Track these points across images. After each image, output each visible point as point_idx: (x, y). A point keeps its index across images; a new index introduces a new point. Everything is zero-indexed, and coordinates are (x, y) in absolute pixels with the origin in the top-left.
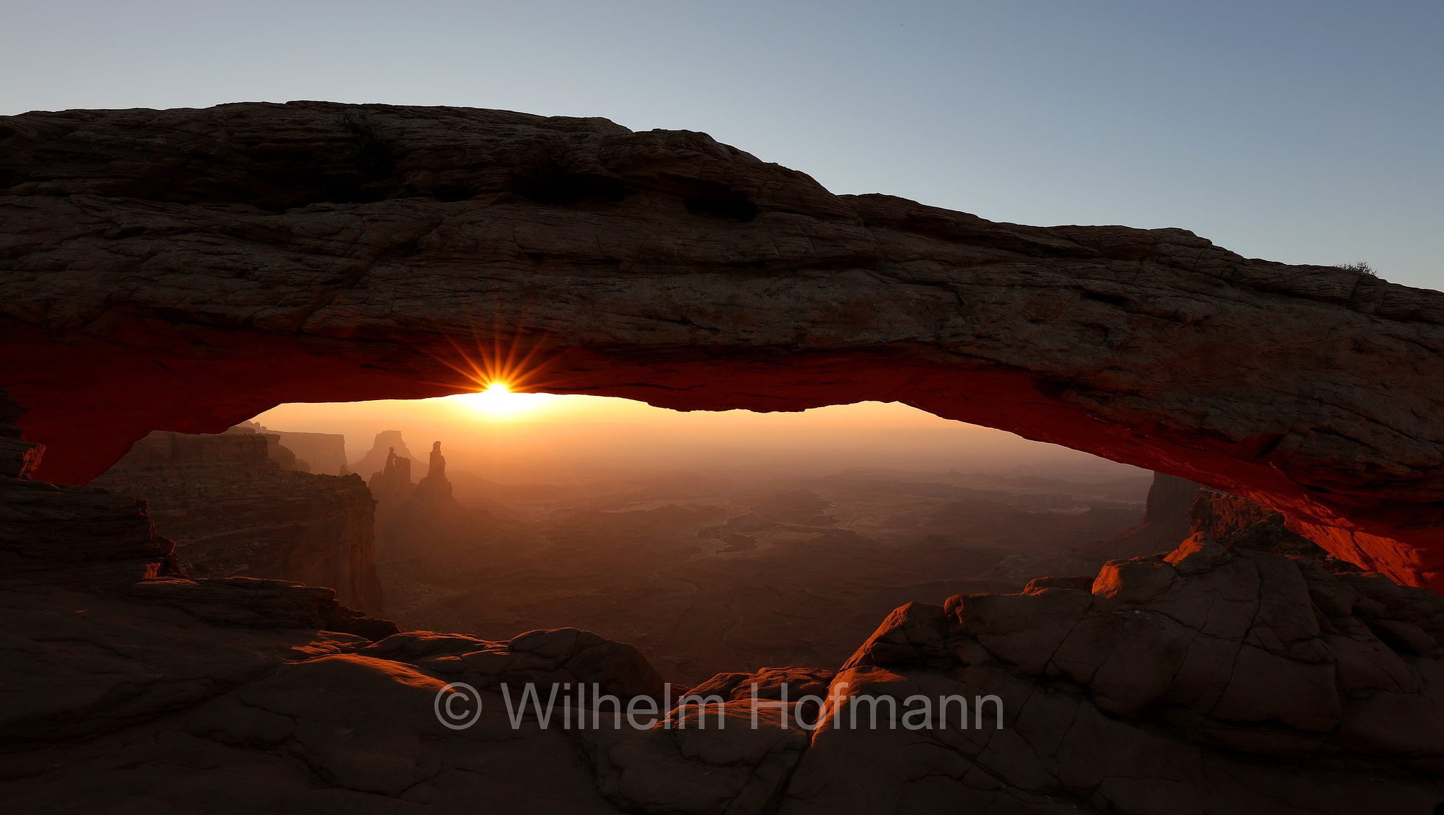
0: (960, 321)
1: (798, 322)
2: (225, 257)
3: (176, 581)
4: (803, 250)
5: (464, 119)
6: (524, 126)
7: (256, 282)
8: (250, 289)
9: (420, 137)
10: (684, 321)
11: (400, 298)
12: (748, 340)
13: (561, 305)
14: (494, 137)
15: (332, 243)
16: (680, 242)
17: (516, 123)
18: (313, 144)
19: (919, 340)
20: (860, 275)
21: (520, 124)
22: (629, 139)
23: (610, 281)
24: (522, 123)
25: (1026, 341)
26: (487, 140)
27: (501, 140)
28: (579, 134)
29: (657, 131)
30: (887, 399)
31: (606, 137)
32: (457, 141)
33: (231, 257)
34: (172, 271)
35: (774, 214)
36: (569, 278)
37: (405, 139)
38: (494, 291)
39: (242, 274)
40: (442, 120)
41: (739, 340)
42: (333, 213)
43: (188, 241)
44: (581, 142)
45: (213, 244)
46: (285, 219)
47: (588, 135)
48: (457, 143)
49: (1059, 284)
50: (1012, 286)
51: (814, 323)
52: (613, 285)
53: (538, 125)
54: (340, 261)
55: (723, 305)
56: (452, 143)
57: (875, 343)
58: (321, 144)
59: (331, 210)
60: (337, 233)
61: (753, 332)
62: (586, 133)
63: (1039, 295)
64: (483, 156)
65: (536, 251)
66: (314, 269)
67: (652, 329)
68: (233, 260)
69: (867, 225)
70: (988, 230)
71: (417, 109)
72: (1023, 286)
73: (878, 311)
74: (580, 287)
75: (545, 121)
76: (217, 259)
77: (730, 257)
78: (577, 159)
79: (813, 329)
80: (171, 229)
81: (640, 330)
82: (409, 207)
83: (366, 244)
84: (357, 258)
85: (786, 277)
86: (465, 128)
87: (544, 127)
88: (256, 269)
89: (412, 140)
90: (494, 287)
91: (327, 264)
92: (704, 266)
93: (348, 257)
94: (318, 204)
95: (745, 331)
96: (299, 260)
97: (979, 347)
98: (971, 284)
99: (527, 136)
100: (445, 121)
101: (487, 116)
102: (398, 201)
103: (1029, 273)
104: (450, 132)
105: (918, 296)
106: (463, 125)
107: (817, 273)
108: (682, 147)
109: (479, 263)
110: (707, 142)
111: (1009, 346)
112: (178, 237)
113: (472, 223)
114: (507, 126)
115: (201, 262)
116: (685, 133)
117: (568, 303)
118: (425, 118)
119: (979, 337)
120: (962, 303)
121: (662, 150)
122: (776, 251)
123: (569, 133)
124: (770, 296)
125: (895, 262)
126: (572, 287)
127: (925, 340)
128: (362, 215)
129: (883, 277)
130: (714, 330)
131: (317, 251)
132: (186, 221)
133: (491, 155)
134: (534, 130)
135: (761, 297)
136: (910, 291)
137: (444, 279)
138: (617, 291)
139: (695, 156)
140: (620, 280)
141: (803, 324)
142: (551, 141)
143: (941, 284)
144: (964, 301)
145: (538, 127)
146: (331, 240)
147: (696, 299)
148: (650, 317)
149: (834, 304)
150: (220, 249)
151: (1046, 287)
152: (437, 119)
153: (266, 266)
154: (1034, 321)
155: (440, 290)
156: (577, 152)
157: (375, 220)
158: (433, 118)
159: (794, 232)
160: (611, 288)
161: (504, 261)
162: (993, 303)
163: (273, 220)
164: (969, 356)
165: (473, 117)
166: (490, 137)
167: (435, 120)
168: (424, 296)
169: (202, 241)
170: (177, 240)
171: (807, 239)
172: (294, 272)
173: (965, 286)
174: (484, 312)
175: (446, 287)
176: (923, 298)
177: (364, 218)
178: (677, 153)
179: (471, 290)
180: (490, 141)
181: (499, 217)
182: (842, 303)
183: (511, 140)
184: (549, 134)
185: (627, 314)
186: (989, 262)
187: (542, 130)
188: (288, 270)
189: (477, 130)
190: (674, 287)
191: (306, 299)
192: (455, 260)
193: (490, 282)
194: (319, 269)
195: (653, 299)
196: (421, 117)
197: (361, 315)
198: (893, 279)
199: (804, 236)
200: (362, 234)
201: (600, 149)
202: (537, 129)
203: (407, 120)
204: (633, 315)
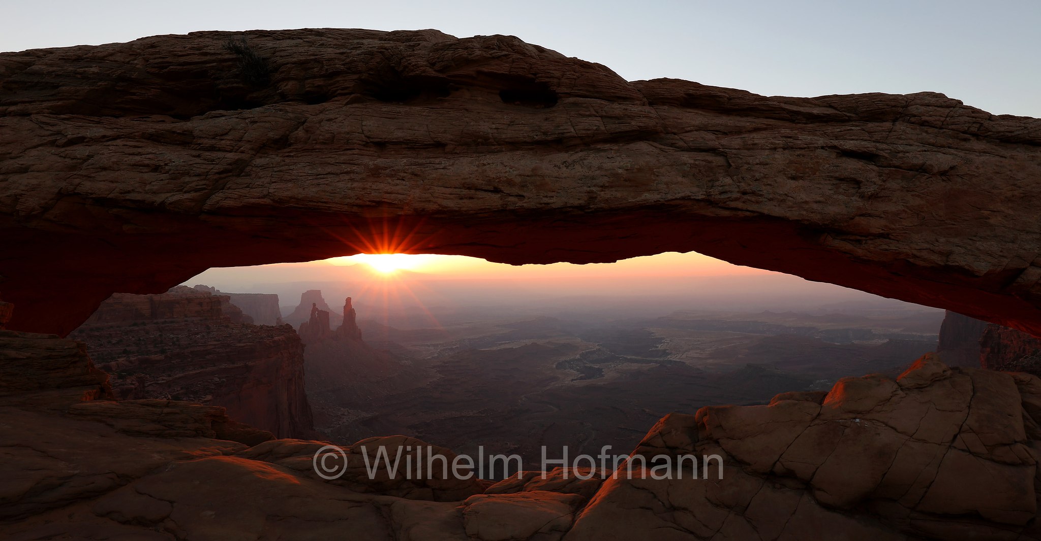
0: (728, 180)
1: (589, 187)
2: (143, 156)
4: (595, 128)
5: (322, 38)
6: (369, 40)
7: (167, 175)
8: (162, 180)
9: (288, 54)
10: (496, 191)
11: (275, 182)
12: (548, 204)
13: (398, 182)
14: (345, 51)
15: (223, 142)
16: (494, 126)
18: (208, 65)
19: (692, 198)
20: (643, 146)
21: (364, 38)
22: (451, 45)
23: (437, 161)
25: (786, 195)
26: (340, 53)
27: (350, 53)
28: (412, 43)
29: (477, 37)
31: (434, 45)
32: (317, 55)
33: (148, 156)
34: (104, 169)
35: (571, 100)
36: (405, 160)
37: (277, 57)
38: (347, 173)
39: (156, 169)
40: (305, 40)
41: (541, 204)
42: (224, 118)
43: (116, 145)
44: (414, 50)
45: (134, 146)
46: (188, 125)
47: (419, 44)
48: (316, 57)
49: (816, 145)
50: (775, 149)
51: (603, 187)
52: (439, 164)
53: (381, 39)
54: (229, 155)
55: (528, 176)
56: (313, 58)
57: (655, 202)
58: (214, 64)
59: (223, 116)
60: (227, 134)
61: (553, 197)
62: (418, 42)
63: (798, 155)
64: (337, 66)
65: (380, 140)
66: (209, 162)
67: (471, 198)
68: (149, 158)
69: (651, 104)
70: (757, 103)
71: (287, 32)
72: (784, 149)
73: (657, 176)
74: (413, 167)
75: (387, 35)
76: (138, 158)
77: (535, 136)
78: (410, 64)
79: (603, 193)
80: (104, 137)
81: (461, 199)
82: (281, 110)
83: (249, 141)
84: (242, 152)
85: (581, 151)
86: (322, 44)
87: (385, 40)
88: (166, 165)
89: (281, 56)
90: (345, 170)
91: (218, 158)
92: (514, 145)
93: (235, 152)
94: (214, 112)
95: (546, 197)
96: (199, 156)
97: (744, 202)
98: (738, 149)
99: (371, 47)
100: (307, 40)
101: (341, 34)
102: (273, 106)
103: (790, 137)
104: (311, 48)
105: (692, 162)
106: (321, 42)
107: (607, 146)
108: (494, 49)
109: (336, 152)
110: (516, 43)
111: (770, 199)
112: (109, 143)
113: (330, 120)
114: (356, 41)
115: (126, 161)
116: (498, 37)
117: (404, 180)
118: (293, 39)
119: (744, 193)
120: (730, 165)
121: (478, 52)
122: (572, 130)
123: (405, 43)
124: (567, 167)
125: (675, 134)
126: (407, 167)
127: (697, 198)
128: (245, 119)
129: (663, 147)
130: (521, 197)
131: (212, 148)
132: (115, 130)
133: (343, 65)
134: (377, 43)
135: (560, 168)
136: (686, 157)
137: (309, 165)
138: (443, 168)
139: (505, 55)
140: (445, 159)
141: (594, 189)
142: (389, 51)
143: (713, 150)
144: (732, 164)
145: (381, 40)
146: (223, 140)
147: (506, 172)
148: (469, 188)
149: (620, 171)
150: (140, 150)
151: (805, 148)
152: (301, 39)
153: (174, 162)
154: (794, 178)
155: (305, 174)
156: (411, 58)
157: (256, 122)
158: (299, 38)
159: (588, 113)
160: (438, 166)
161: (354, 149)
162: (757, 164)
163: (180, 126)
164: (736, 210)
165: (328, 36)
166: (341, 51)
167: (299, 40)
168: (293, 179)
169: (127, 145)
170: (109, 145)
171: (599, 119)
172: (195, 165)
173: (733, 151)
174: (338, 190)
175: (310, 172)
176: (696, 163)
177: (247, 121)
178: (491, 54)
179: (329, 173)
180: (342, 53)
181: (351, 115)
182: (627, 170)
183: (358, 52)
184: (389, 45)
185: (450, 187)
186: (756, 130)
187: (383, 42)
188: (191, 165)
189: (332, 46)
190: (489, 164)
191: (204, 186)
192: (317, 150)
193: (344, 166)
194: (214, 162)
195: (471, 174)
196: (289, 38)
197: (246, 196)
198: (672, 148)
199: (597, 117)
200: (245, 133)
201: (429, 55)
202: (379, 42)
203: (278, 42)
204: (455, 188)
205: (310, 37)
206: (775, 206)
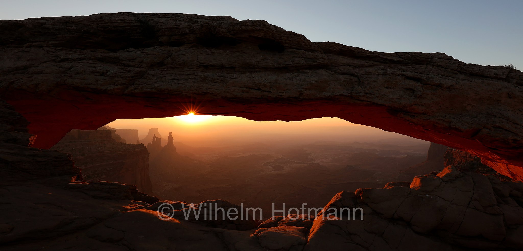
0: (359, 88)
1: (300, 89)
2: (96, 68)
3: (82, 183)
4: (302, 63)
5: (179, 18)
7: (108, 77)
8: (105, 79)
9: (164, 24)
10: (259, 89)
11: (158, 82)
12: (282, 96)
13: (215, 84)
14: (190, 24)
15: (134, 63)
16: (257, 60)
17: (198, 19)
18: (126, 28)
19: (344, 95)
20: (322, 71)
21: (199, 19)
22: (238, 24)
23: (232, 75)
24: (200, 19)
25: (384, 95)
27: (193, 25)
28: (220, 22)
29: (248, 20)
30: (332, 116)
31: (230, 23)
32: (177, 25)
33: (99, 68)
34: (78, 73)
35: (291, 50)
36: (217, 74)
37: (158, 25)
38: (191, 79)
39: (103, 74)
40: (171, 18)
41: (279, 96)
42: (134, 52)
43: (84, 63)
44: (221, 25)
45: (92, 63)
46: (117, 54)
47: (223, 23)
48: (177, 26)
49: (396, 74)
50: (379, 75)
51: (306, 89)
52: (233, 76)
53: (206, 19)
54: (137, 69)
55: (273, 83)
56: (175, 26)
57: (328, 96)
58: (129, 27)
59: (133, 51)
60: (135, 59)
61: (284, 93)
62: (223, 22)
63: (388, 78)
64: (186, 30)
65: (206, 64)
66: (127, 72)
67: (247, 92)
68: (100, 69)
69: (325, 53)
70: (369, 54)
71: (163, 14)
72: (383, 75)
73: (329, 85)
74: (221, 77)
75: (208, 18)
76: (94, 69)
77: (275, 65)
78: (219, 31)
79: (306, 91)
80: (78, 58)
81: (243, 92)
82: (160, 49)
83: (146, 63)
84: (143, 68)
85: (295, 73)
86: (179, 21)
87: (207, 20)
88: (107, 72)
89: (161, 25)
90: (190, 78)
91: (132, 70)
92: (266, 69)
93: (139, 68)
94: (129, 49)
95: (281, 92)
96: (122, 69)
97: (366, 98)
98: (363, 74)
99: (202, 23)
101: (187, 16)
102: (156, 47)
103: (385, 70)
104: (174, 22)
105: (344, 79)
107: (307, 71)
108: (257, 26)
109: (186, 69)
110: (266, 24)
111: (378, 97)
112: (80, 61)
113: (183, 55)
114: (195, 20)
115: (88, 70)
116: (259, 21)
117: (217, 83)
118: (166, 17)
119: (367, 94)
120: (360, 81)
121: (250, 27)
122: (292, 63)
123: (217, 22)
124: (290, 80)
125: (335, 66)
126: (219, 77)
127: (346, 95)
128: (144, 53)
129: (331, 72)
130: (270, 92)
131: (129, 66)
132: (83, 55)
133: (189, 30)
134: (204, 21)
135: (287, 80)
136: (341, 77)
137: (173, 75)
138: (235, 78)
139: (262, 29)
140: (236, 74)
141: (302, 90)
143: (352, 74)
144: (361, 81)
146: (133, 62)
147: (263, 81)
148: (247, 88)
149: (313, 82)
150: (95, 65)
151: (391, 75)
153: (111, 71)
154: (387, 88)
155: (172, 79)
156: (220, 28)
157: (149, 54)
158: (169, 17)
159: (298, 56)
160: (232, 77)
161: (194, 68)
162: (372, 81)
163: (113, 55)
164: (363, 101)
165: (182, 17)
166: (188, 24)
167: (169, 18)
168: (166, 81)
169: (89, 63)
170: (80, 62)
171: (303, 59)
172: (121, 73)
173: (361, 75)
174: (187, 87)
175: (174, 78)
176: (346, 80)
177: (145, 54)
178: (256, 29)
179: (183, 79)
180: (189, 25)
181: (192, 53)
182: (316, 82)
183: (196, 25)
184: (210, 22)
185: (238, 87)
186: (370, 66)
187: (207, 21)
188: (119, 73)
189: (184, 21)
190: (255, 77)
191: (125, 83)
192: (177, 68)
193: (190, 76)
194: (129, 72)
195: (248, 81)
196: (164, 17)
197: (144, 88)
198: (335, 73)
199: (302, 58)
200: (144, 59)
201: (228, 27)
202: (205, 21)
203: (159, 18)
204: (240, 87)
205: (174, 17)
206: (380, 100)
